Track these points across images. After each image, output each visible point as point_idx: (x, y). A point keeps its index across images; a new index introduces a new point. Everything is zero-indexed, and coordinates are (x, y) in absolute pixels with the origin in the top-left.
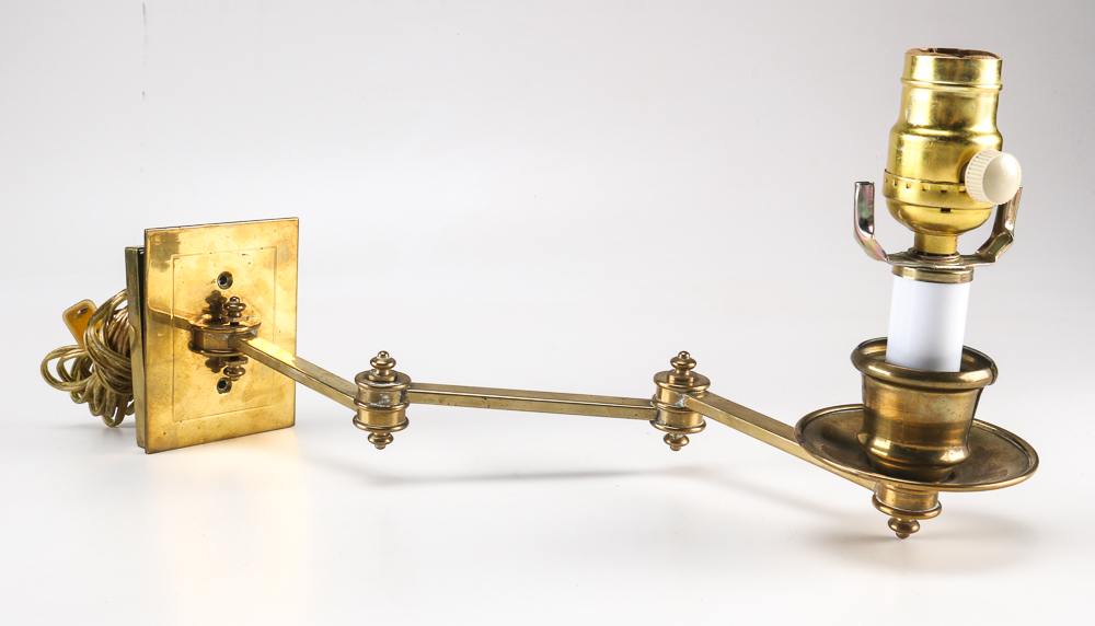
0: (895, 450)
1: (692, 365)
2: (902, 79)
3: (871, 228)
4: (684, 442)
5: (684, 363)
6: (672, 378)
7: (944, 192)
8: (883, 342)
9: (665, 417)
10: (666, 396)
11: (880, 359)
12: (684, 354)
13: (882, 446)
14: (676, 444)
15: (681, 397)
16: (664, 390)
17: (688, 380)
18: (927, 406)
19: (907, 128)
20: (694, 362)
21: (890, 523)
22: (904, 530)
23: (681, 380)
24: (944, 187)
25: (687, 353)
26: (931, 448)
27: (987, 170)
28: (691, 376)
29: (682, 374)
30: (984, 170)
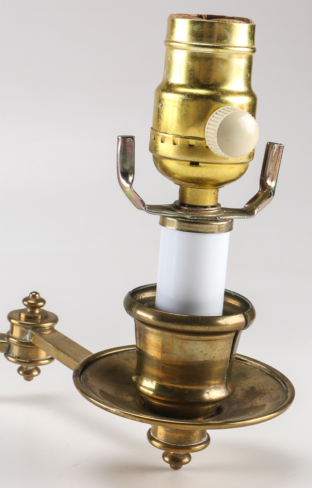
0: (160, 389)
1: (41, 304)
2: (166, 41)
3: (131, 178)
4: (35, 373)
5: (34, 302)
6: (23, 316)
7: (191, 146)
8: (153, 288)
9: (16, 350)
10: (17, 333)
11: (150, 304)
12: (34, 295)
13: (148, 386)
14: (28, 375)
15: (27, 333)
16: (15, 327)
17: (36, 318)
18: (181, 347)
19: (168, 87)
20: (43, 301)
21: (164, 456)
22: (176, 462)
23: (30, 318)
24: (192, 142)
25: (37, 293)
26: (195, 388)
27: (220, 125)
28: (39, 314)
29: (33, 312)
30: (218, 125)
